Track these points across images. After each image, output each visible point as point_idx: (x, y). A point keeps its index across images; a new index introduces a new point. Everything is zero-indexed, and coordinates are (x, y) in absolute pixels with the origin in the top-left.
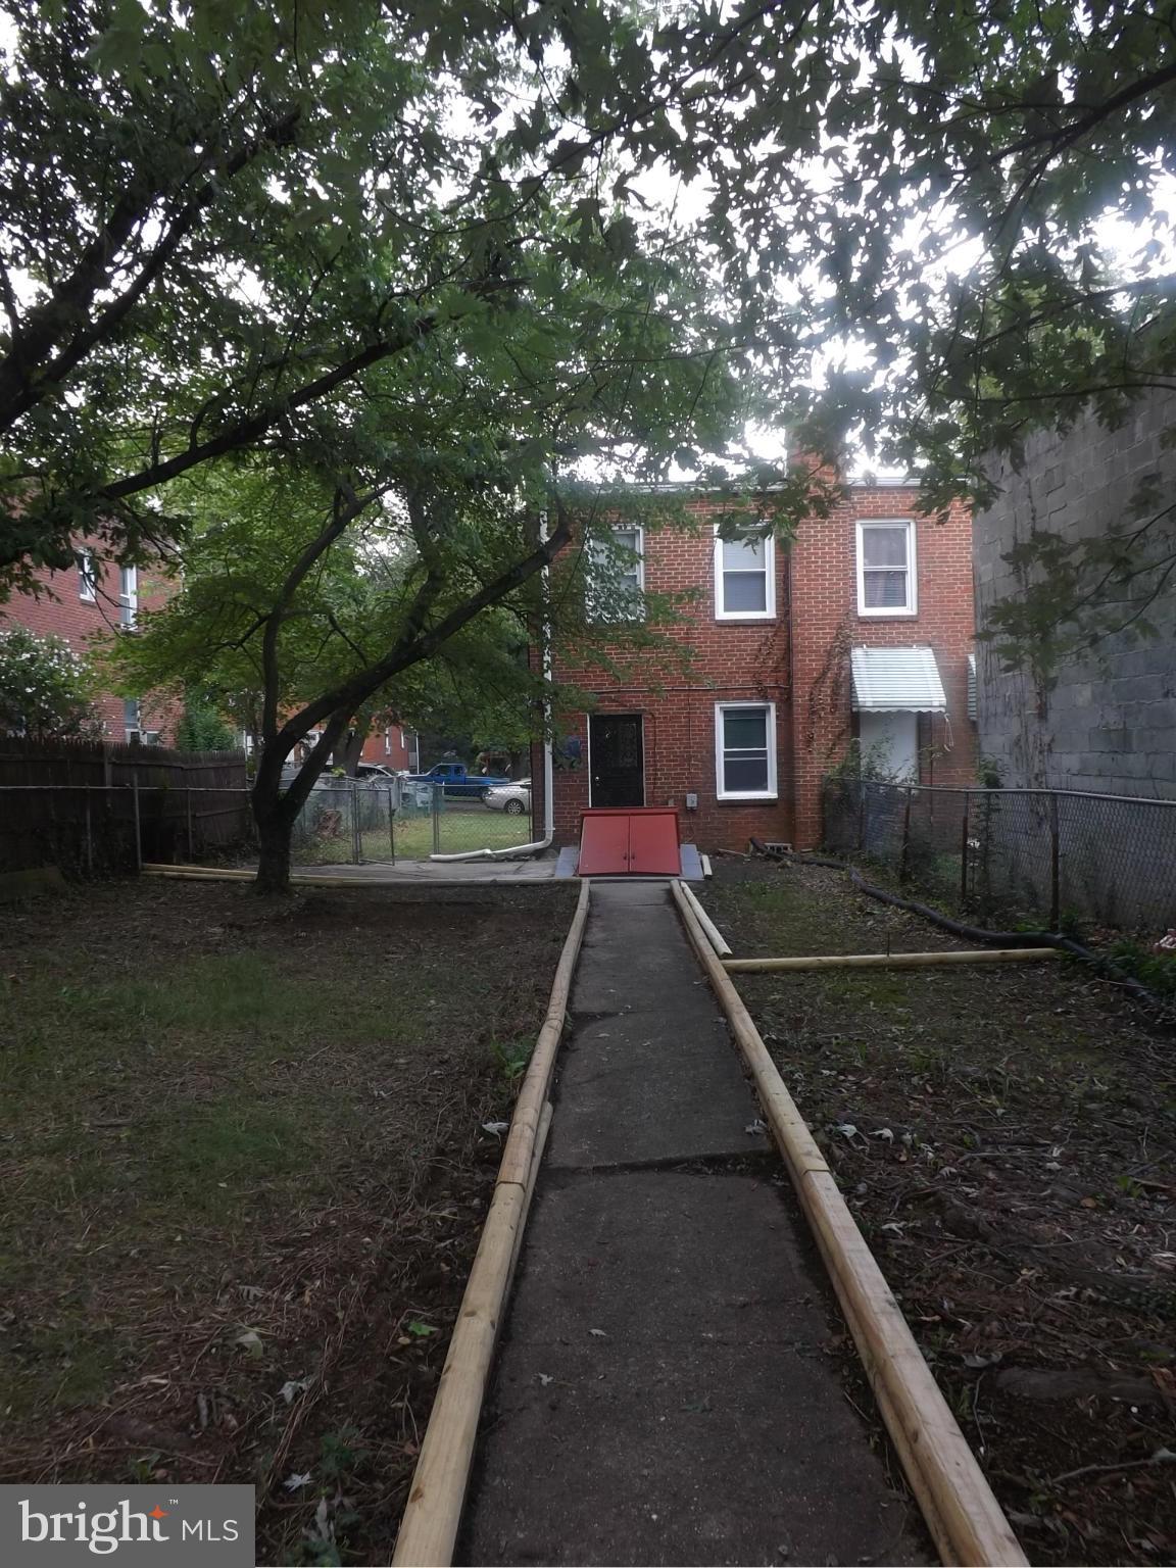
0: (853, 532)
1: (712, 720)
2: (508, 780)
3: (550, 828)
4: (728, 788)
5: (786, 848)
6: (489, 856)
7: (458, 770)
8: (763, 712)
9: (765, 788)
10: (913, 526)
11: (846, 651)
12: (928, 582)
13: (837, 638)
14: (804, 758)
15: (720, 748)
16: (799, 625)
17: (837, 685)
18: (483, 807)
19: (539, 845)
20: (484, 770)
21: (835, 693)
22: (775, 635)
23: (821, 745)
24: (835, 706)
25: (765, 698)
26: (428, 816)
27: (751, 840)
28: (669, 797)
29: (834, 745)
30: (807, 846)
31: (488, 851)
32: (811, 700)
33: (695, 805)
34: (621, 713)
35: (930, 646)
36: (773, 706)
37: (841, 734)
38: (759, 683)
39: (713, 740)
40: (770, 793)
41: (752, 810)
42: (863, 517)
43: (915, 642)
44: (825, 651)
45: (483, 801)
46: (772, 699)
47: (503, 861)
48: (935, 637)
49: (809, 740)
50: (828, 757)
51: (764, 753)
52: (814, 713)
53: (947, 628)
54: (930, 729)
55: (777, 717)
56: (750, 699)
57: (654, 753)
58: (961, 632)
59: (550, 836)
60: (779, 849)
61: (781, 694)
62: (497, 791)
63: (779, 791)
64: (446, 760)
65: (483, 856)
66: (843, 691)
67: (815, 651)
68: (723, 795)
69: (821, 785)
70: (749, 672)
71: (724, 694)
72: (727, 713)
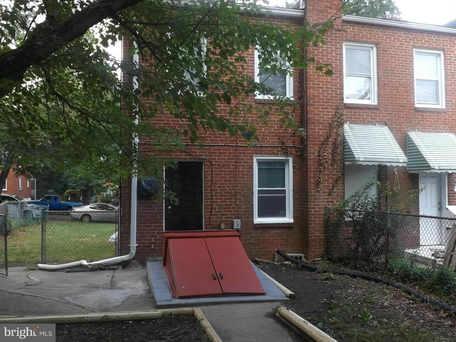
0: (341, 49)
1: (251, 167)
2: (81, 204)
3: (134, 244)
4: (260, 215)
5: (301, 258)
6: (86, 267)
7: (56, 198)
8: (283, 164)
9: (284, 215)
10: (375, 49)
11: (341, 125)
12: (385, 84)
13: (335, 115)
14: (314, 195)
15: (256, 188)
16: (312, 105)
17: (335, 146)
18: (69, 217)
19: (125, 257)
20: (69, 199)
21: (334, 152)
22: (293, 112)
23: (324, 187)
24: (334, 160)
25: (286, 154)
26: (38, 224)
27: (277, 252)
28: (221, 222)
29: (333, 187)
30: (316, 256)
31: (85, 262)
32: (319, 156)
33: (239, 227)
34: (187, 160)
35: (386, 125)
36: (291, 160)
37: (337, 180)
38: (283, 143)
39: (252, 181)
40: (288, 219)
41: (277, 231)
42: (347, 40)
43: (378, 122)
44: (328, 123)
45: (68, 214)
46: (291, 155)
47: (96, 270)
48: (388, 120)
49: (318, 184)
50: (329, 195)
51: (284, 192)
52: (320, 165)
53: (395, 114)
54: (386, 178)
55: (294, 167)
56: (276, 154)
57: (211, 190)
58: (403, 117)
59: (133, 251)
60: (296, 258)
61: (297, 152)
62: (77, 209)
63: (294, 218)
64: (50, 193)
65: (81, 266)
66: (339, 151)
67: (321, 123)
68: (258, 220)
69: (325, 214)
70: (276, 136)
71: (260, 150)
72: (260, 163)
